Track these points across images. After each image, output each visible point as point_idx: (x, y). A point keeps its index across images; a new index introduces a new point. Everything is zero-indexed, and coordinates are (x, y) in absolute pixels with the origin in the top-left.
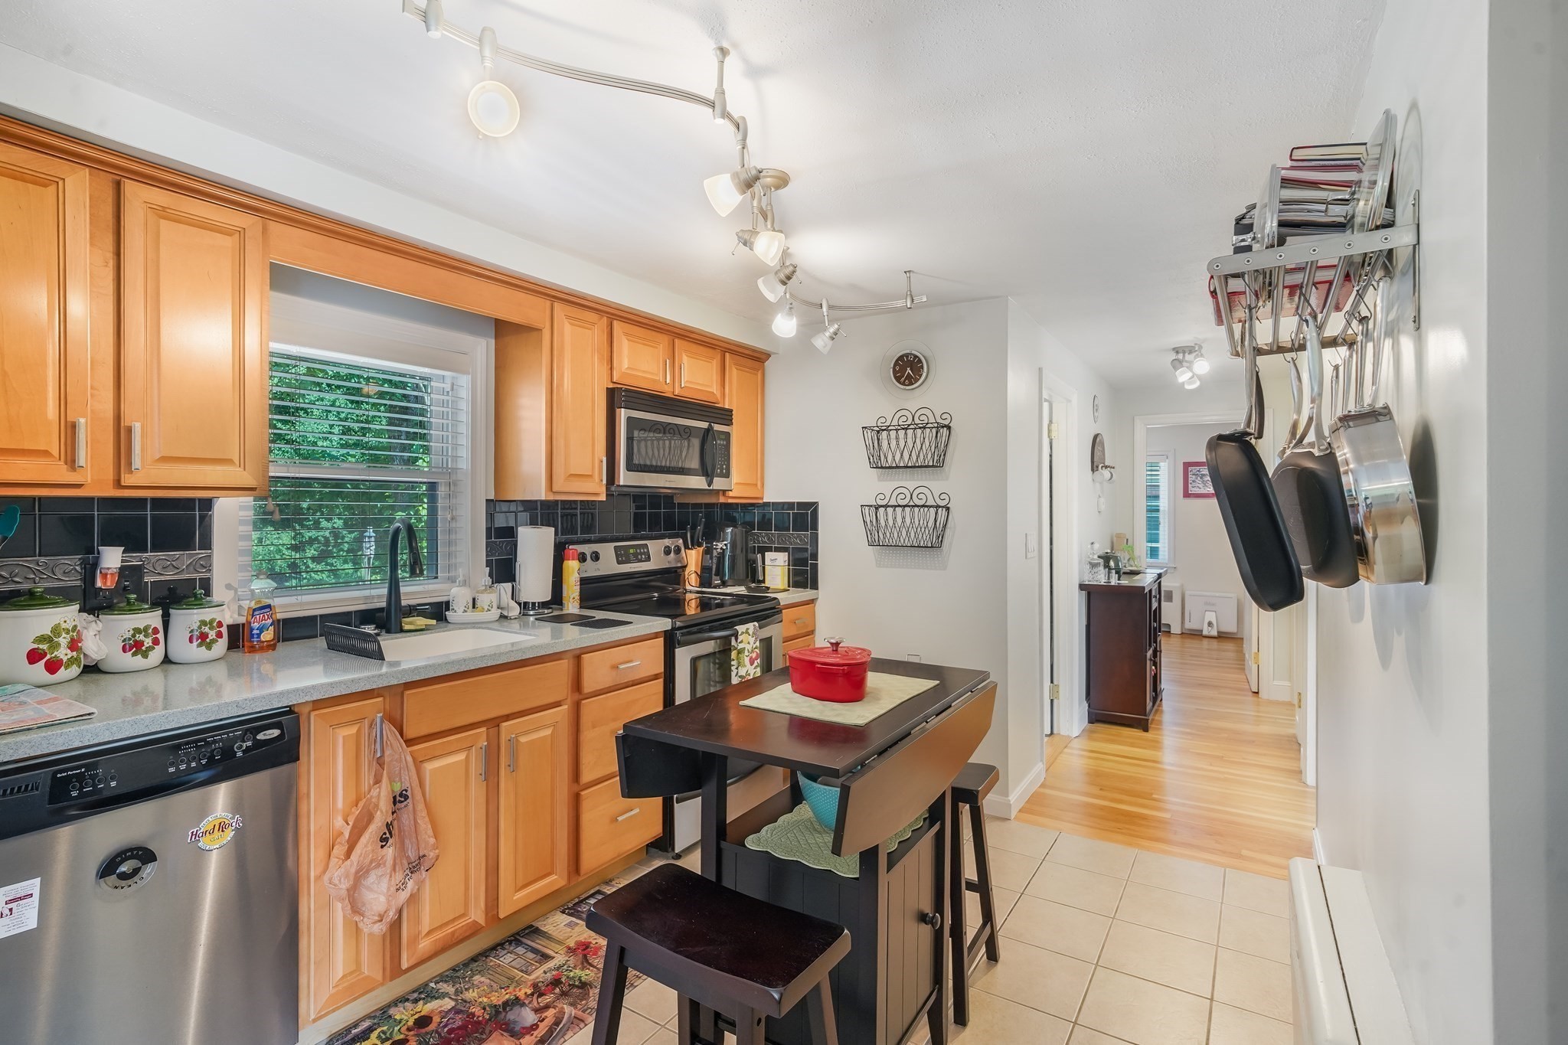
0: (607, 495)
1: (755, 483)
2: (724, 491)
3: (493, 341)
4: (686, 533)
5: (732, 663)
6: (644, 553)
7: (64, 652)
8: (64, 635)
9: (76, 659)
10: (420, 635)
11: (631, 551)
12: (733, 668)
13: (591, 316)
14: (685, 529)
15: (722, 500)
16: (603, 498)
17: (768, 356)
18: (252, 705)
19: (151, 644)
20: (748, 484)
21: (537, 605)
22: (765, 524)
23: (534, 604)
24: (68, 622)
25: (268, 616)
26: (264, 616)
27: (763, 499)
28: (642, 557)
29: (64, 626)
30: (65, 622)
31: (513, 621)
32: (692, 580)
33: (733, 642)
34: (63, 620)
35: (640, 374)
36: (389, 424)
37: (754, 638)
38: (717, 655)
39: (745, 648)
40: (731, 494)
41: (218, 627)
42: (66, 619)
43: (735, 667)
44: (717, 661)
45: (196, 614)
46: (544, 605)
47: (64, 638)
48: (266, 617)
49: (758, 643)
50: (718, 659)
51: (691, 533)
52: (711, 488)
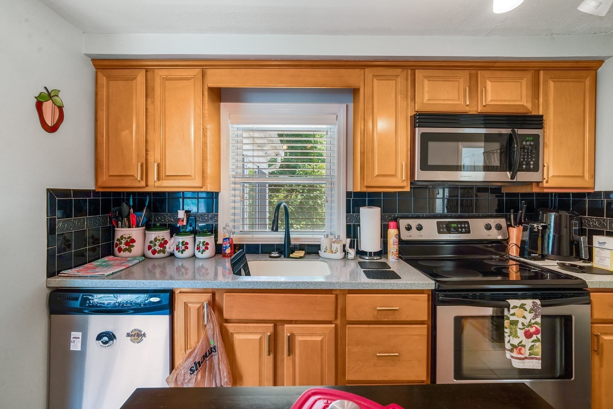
0: (411, 188)
1: (581, 174)
2: (538, 183)
3: (353, 104)
4: (510, 215)
5: (506, 330)
6: (465, 227)
7: (157, 247)
8: (158, 241)
9: (162, 250)
10: (296, 260)
11: (453, 225)
12: (506, 335)
13: (398, 71)
14: (509, 212)
15: (535, 190)
16: (408, 189)
17: (600, 62)
18: (149, 285)
19: (184, 248)
20: (569, 177)
21: (373, 253)
22: (596, 211)
23: (370, 253)
24: (160, 237)
25: (228, 242)
26: (226, 242)
27: (594, 188)
28: (462, 231)
29: (158, 238)
30: (159, 237)
31: (350, 261)
32: (513, 251)
33: (506, 313)
34: (158, 236)
35: (441, 102)
36: (290, 155)
37: (533, 315)
38: (495, 319)
39: (518, 321)
40: (545, 185)
41: (206, 245)
42: (159, 236)
43: (508, 334)
44: (495, 323)
45: (202, 239)
46: (376, 254)
47: (158, 242)
48: (227, 243)
49: (539, 320)
50: (496, 322)
51: (514, 215)
52: (515, 180)
